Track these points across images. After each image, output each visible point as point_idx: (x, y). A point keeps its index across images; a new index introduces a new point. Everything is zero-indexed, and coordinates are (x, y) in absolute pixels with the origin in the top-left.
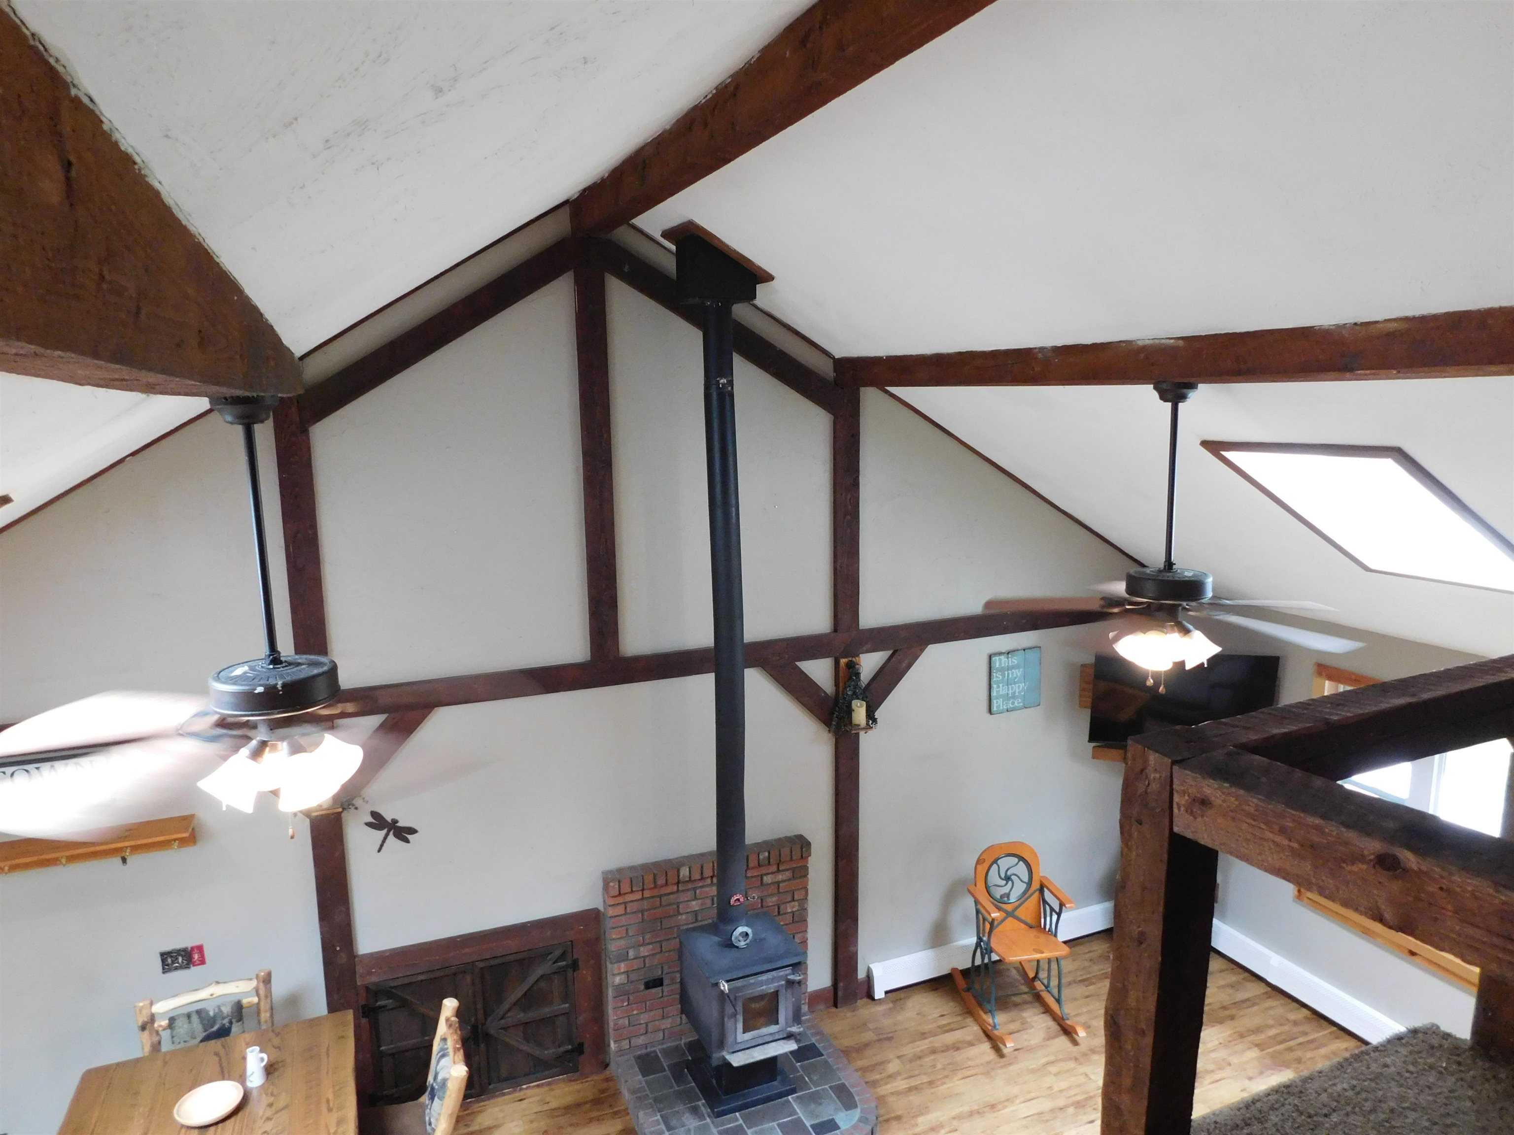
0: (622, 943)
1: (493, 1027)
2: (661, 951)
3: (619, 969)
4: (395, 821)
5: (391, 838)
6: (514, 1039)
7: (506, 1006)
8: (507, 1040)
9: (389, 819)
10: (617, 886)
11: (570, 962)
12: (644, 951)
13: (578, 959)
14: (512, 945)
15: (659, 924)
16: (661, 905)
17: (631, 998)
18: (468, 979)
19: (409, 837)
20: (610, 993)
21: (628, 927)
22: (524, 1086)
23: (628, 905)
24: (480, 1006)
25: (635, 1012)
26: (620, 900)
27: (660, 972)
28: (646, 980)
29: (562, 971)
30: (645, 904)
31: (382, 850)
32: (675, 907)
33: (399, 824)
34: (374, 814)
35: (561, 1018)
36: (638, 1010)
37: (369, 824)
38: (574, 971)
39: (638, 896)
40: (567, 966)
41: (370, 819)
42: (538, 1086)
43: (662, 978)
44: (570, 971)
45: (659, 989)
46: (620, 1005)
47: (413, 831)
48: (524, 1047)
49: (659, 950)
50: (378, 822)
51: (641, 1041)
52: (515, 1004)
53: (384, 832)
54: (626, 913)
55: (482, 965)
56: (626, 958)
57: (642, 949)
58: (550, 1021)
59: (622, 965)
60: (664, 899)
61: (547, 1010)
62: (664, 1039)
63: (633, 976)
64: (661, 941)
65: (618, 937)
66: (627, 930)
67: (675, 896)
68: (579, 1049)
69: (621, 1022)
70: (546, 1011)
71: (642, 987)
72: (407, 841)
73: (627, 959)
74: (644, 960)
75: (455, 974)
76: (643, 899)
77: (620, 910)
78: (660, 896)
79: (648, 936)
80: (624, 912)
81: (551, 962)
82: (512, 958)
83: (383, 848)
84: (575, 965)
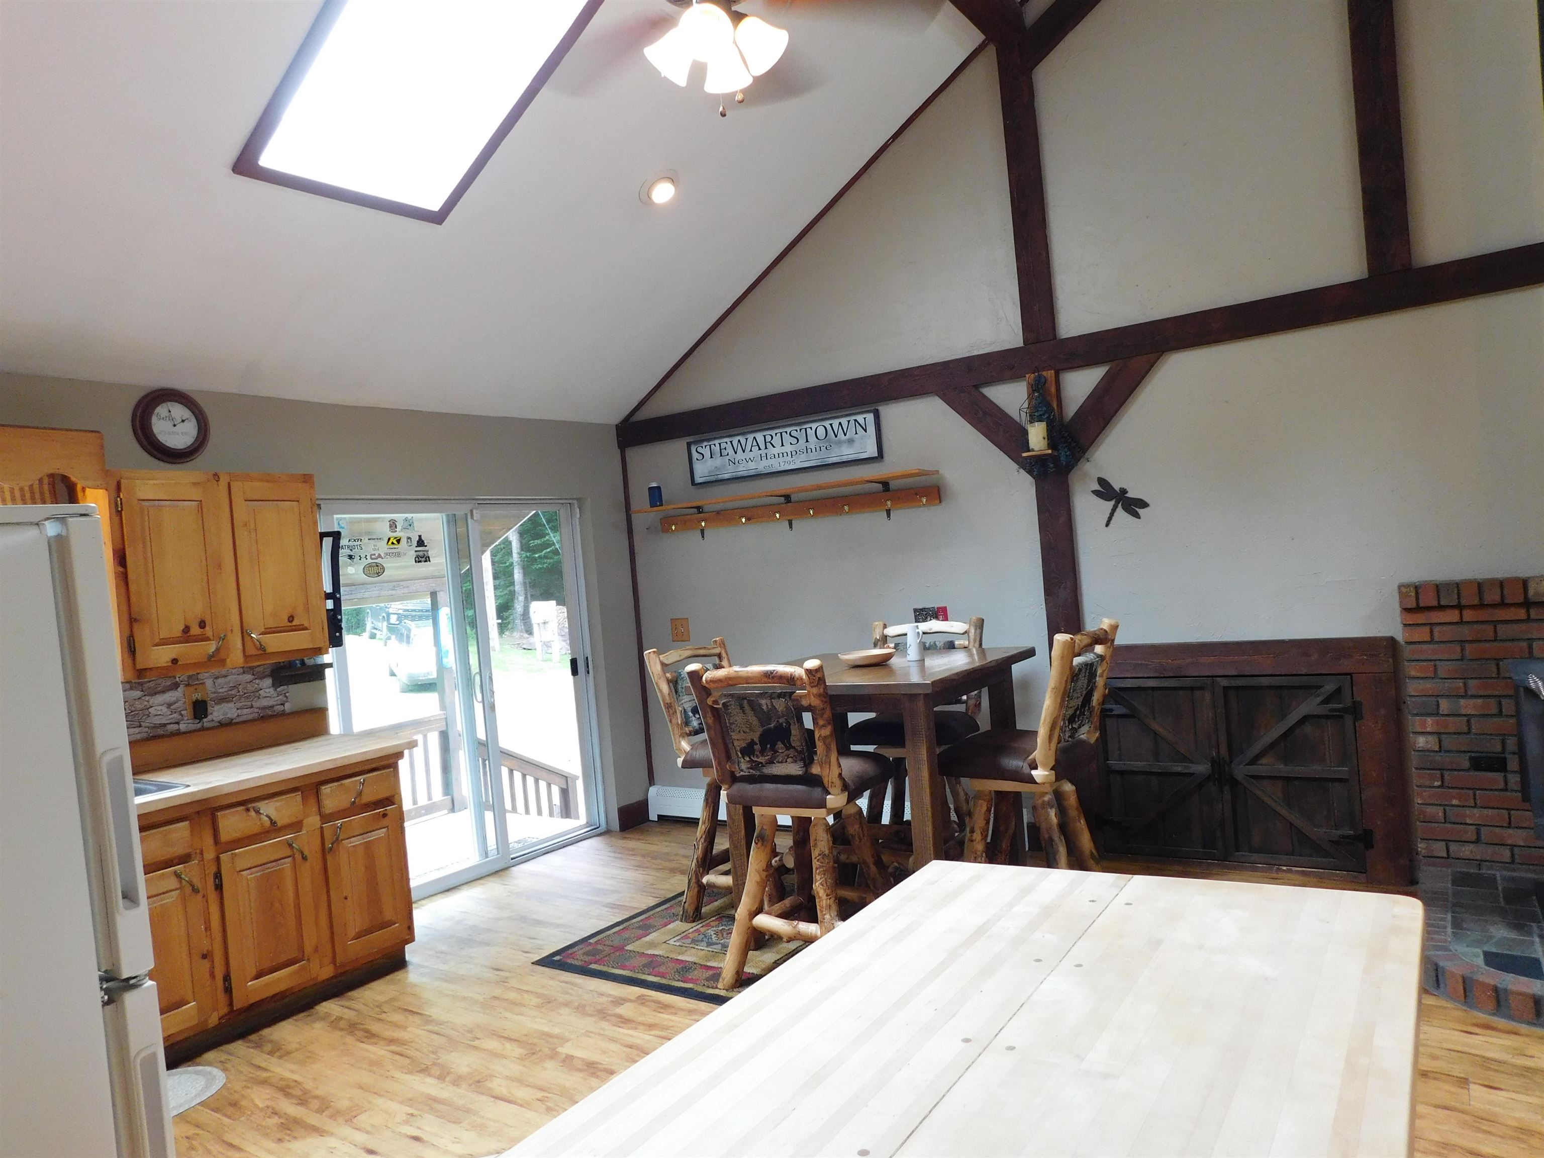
0: (1429, 686)
1: (1240, 771)
2: (1500, 714)
3: (1424, 725)
4: (1124, 491)
5: (1120, 511)
6: (1270, 795)
7: (1257, 748)
8: (1258, 792)
9: (1117, 487)
10: (1413, 594)
11: (1348, 703)
12: (1467, 706)
13: (1360, 703)
14: (1266, 664)
15: (1494, 669)
16: (1496, 636)
17: (1447, 774)
18: (1208, 696)
19: (1140, 511)
20: (1414, 760)
21: (1438, 663)
22: (1285, 868)
23: (1437, 629)
24: (1223, 738)
25: (1455, 802)
26: (1421, 618)
27: (1499, 748)
28: (1473, 755)
29: (1336, 717)
30: (1466, 632)
31: (1111, 525)
32: (1525, 644)
33: (1126, 495)
34: (1102, 481)
35: (1337, 785)
36: (1460, 800)
37: (1096, 493)
38: (1355, 720)
39: (1452, 616)
40: (1344, 710)
41: (1097, 487)
42: (1303, 873)
43: (1505, 759)
44: (1349, 719)
45: (1498, 776)
46: (1428, 783)
47: (1144, 504)
48: (1284, 812)
49: (1495, 711)
50: (1106, 491)
51: (1467, 851)
52: (1272, 746)
53: (1112, 503)
54: (1432, 641)
55: (1224, 682)
56: (1436, 713)
57: (1462, 702)
58: (1321, 782)
59: (1429, 720)
60: (1502, 630)
61: (1317, 767)
62: (1513, 862)
63: (1447, 742)
64: (1500, 696)
65: (1418, 675)
66: (1435, 666)
67: (1523, 626)
68: (1366, 839)
69: (1430, 810)
70: (1314, 770)
71: (1466, 764)
72: (1137, 516)
73: (1438, 714)
74: (1468, 721)
75: (1192, 689)
76: (1461, 622)
77: (1422, 634)
78: (1495, 623)
79: (1472, 683)
80: (1429, 639)
81: (1319, 699)
82: (1265, 681)
83: (1112, 522)
84: (1355, 710)
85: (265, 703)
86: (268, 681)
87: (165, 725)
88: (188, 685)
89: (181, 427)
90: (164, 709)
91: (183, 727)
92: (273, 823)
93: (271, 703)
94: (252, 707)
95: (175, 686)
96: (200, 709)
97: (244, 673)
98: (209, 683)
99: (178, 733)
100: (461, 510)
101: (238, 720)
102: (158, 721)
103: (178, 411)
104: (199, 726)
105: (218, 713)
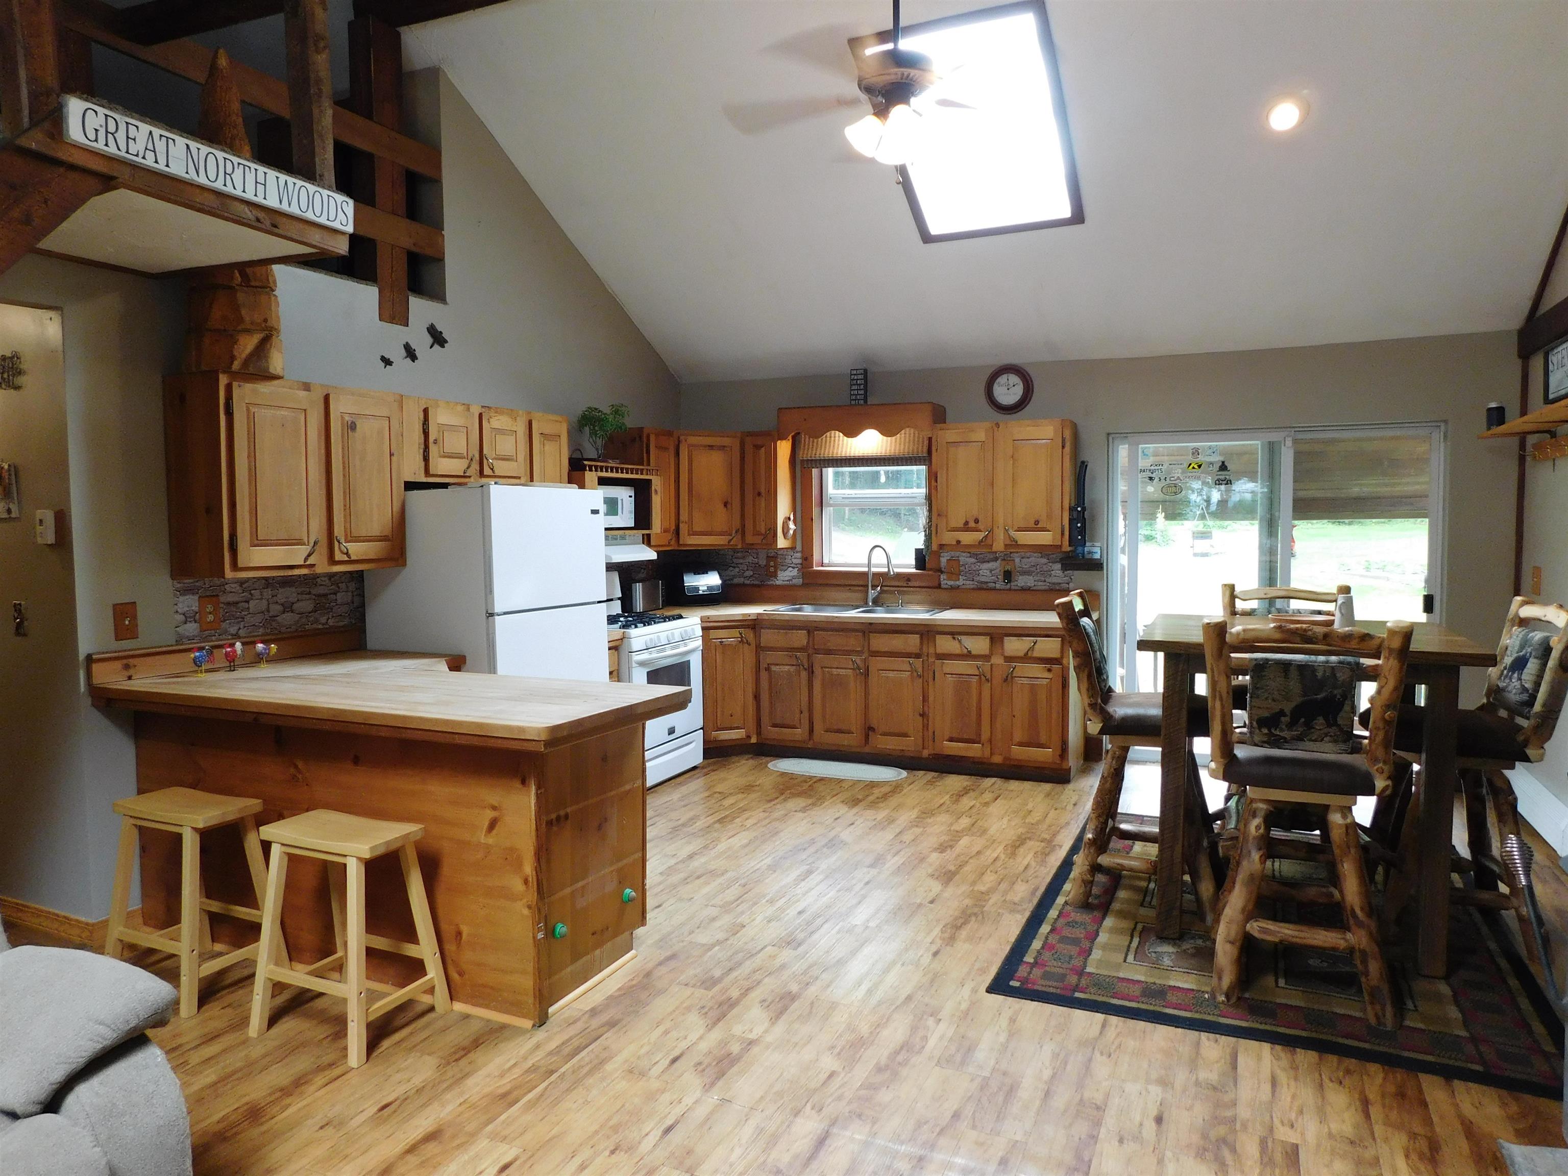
85: (1055, 580)
86: (1059, 566)
87: (987, 583)
88: (1002, 560)
89: (1013, 390)
90: (988, 572)
91: (998, 586)
92: (969, 652)
93: (1060, 581)
94: (1045, 581)
95: (996, 559)
96: (1008, 576)
97: (1042, 557)
98: (1017, 560)
99: (995, 589)
100: (1274, 436)
101: (1035, 588)
102: (983, 579)
103: (1014, 379)
104: (1008, 586)
105: (1022, 581)
